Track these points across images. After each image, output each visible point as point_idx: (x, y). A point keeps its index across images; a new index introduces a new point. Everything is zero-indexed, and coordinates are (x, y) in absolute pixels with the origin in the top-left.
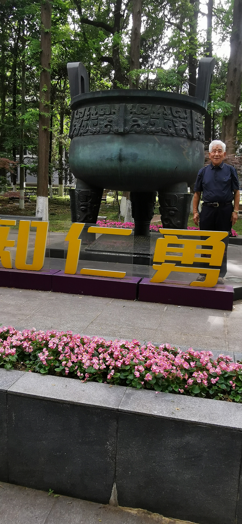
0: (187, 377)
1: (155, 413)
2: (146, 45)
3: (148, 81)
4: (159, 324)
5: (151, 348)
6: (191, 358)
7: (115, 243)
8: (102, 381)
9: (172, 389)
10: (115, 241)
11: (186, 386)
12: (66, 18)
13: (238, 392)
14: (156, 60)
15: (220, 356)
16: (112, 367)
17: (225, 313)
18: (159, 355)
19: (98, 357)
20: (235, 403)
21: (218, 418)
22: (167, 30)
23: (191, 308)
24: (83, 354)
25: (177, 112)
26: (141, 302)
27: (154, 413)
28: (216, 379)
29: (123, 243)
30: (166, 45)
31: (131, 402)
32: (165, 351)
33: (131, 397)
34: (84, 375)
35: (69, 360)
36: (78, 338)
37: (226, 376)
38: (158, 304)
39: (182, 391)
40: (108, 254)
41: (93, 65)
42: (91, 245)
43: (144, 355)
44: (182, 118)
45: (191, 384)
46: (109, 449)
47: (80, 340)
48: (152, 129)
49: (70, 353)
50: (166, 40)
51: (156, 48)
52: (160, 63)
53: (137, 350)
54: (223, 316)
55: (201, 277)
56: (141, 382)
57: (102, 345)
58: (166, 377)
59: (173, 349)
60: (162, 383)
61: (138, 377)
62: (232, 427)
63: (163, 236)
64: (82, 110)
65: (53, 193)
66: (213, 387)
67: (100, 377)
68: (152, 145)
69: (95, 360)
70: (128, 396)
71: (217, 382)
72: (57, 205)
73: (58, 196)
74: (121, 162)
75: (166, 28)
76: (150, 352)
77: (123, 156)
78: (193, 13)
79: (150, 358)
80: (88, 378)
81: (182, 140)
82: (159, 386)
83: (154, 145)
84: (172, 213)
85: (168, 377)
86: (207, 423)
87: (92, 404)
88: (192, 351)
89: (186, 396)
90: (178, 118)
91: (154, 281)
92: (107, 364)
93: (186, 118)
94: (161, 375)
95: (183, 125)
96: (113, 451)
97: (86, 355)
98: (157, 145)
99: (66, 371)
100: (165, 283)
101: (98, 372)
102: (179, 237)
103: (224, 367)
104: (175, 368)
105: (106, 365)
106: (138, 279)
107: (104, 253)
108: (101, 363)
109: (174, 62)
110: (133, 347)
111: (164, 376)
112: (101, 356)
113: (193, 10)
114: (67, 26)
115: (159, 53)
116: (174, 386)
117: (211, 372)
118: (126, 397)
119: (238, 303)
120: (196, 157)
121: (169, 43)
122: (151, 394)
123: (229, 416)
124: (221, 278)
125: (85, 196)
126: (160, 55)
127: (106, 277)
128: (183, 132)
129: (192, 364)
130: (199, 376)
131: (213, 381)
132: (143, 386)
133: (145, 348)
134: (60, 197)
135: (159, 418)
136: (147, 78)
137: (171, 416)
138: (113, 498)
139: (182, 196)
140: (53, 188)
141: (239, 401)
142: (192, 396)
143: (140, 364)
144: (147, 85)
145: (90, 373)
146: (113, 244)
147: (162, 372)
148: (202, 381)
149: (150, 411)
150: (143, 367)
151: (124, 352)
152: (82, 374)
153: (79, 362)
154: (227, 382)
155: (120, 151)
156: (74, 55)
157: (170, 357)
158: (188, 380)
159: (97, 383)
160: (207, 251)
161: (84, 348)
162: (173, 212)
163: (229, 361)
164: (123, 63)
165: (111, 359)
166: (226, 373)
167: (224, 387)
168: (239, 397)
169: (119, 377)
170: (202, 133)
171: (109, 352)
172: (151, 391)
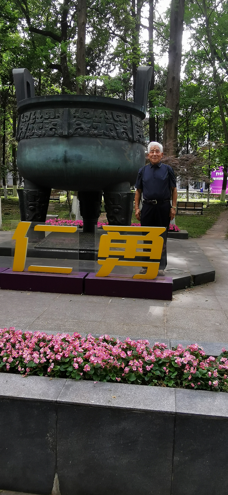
0: (123, 366)
1: (93, 402)
2: (93, 54)
3: (96, 88)
4: (103, 316)
5: (91, 339)
6: (128, 348)
7: (64, 240)
8: (43, 374)
9: (109, 378)
10: (64, 238)
11: (123, 375)
12: (16, 27)
13: (171, 377)
14: (103, 68)
15: (156, 343)
16: (52, 360)
17: (165, 303)
18: (98, 346)
19: (39, 351)
20: (168, 388)
21: (151, 403)
22: (112, 41)
23: (134, 299)
24: (24, 349)
25: (117, 116)
26: (87, 296)
27: (91, 403)
28: (151, 366)
29: (72, 240)
30: (112, 54)
31: (70, 393)
32: (104, 342)
33: (70, 389)
34: (25, 369)
35: (11, 356)
36: (20, 334)
37: (160, 362)
38: (103, 297)
39: (119, 379)
40: (57, 251)
41: (44, 72)
42: (40, 243)
43: (83, 346)
44: (123, 122)
45: (128, 372)
46: (49, 441)
47: (21, 336)
48: (94, 132)
49: (11, 349)
50: (112, 50)
51: (103, 58)
52: (106, 71)
53: (77, 343)
54: (163, 306)
55: (143, 270)
56: (81, 373)
57: (44, 340)
58: (104, 367)
59: (112, 340)
60: (101, 372)
61: (78, 369)
62: (164, 411)
63: (106, 232)
64: (28, 114)
65: (8, 194)
66: (149, 374)
67: (40, 371)
68: (95, 147)
69: (35, 355)
70: (67, 387)
71: (151, 369)
72: (12, 205)
73: (12, 196)
74: (66, 163)
75: (112, 39)
76: (89, 344)
77: (68, 158)
78: (134, 26)
79: (89, 349)
80: (29, 372)
81: (123, 142)
82: (98, 376)
83: (97, 148)
84: (116, 211)
85: (106, 367)
86: (141, 409)
87: (31, 398)
88: (130, 340)
89: (123, 384)
90: (119, 122)
91: (99, 276)
92: (47, 357)
93: (127, 122)
94: (99, 366)
95: (124, 129)
96: (53, 442)
97: (27, 350)
98: (100, 147)
99: (7, 367)
100: (110, 277)
101: (39, 366)
102: (122, 233)
103: (158, 354)
104: (113, 358)
105: (46, 359)
106: (85, 274)
107: (53, 250)
108: (42, 357)
109: (120, 70)
110: (74, 340)
111: (102, 366)
112: (42, 350)
113: (134, 23)
114: (17, 34)
115: (105, 62)
116: (111, 375)
117: (146, 360)
118: (66, 388)
119: (177, 293)
120: (137, 158)
121: (114, 52)
122: (90, 384)
123: (162, 400)
124: (162, 270)
125: (33, 196)
126: (107, 63)
127: (54, 273)
128: (124, 135)
129: (128, 353)
130: (135, 364)
131: (148, 368)
132: (83, 377)
133: (85, 340)
134: (15, 197)
135: (96, 407)
136: (95, 85)
137: (108, 405)
138: (56, 489)
139: (125, 194)
140: (8, 189)
141: (172, 386)
142: (128, 384)
143: (79, 356)
144: (95, 92)
145: (31, 367)
146: (62, 241)
147: (100, 362)
148: (138, 368)
149: (87, 401)
150: (82, 358)
151: (64, 345)
152: (23, 369)
153: (20, 357)
154: (161, 368)
155: (65, 153)
156: (25, 61)
157: (109, 347)
158: (124, 369)
159: (38, 376)
160: (148, 246)
161: (25, 343)
162: (118, 210)
163: (164, 348)
164: (72, 70)
165: (52, 353)
166: (160, 360)
167: (158, 373)
168: (172, 382)
169: (59, 369)
170: (142, 136)
171: (49, 346)
172: (90, 381)
